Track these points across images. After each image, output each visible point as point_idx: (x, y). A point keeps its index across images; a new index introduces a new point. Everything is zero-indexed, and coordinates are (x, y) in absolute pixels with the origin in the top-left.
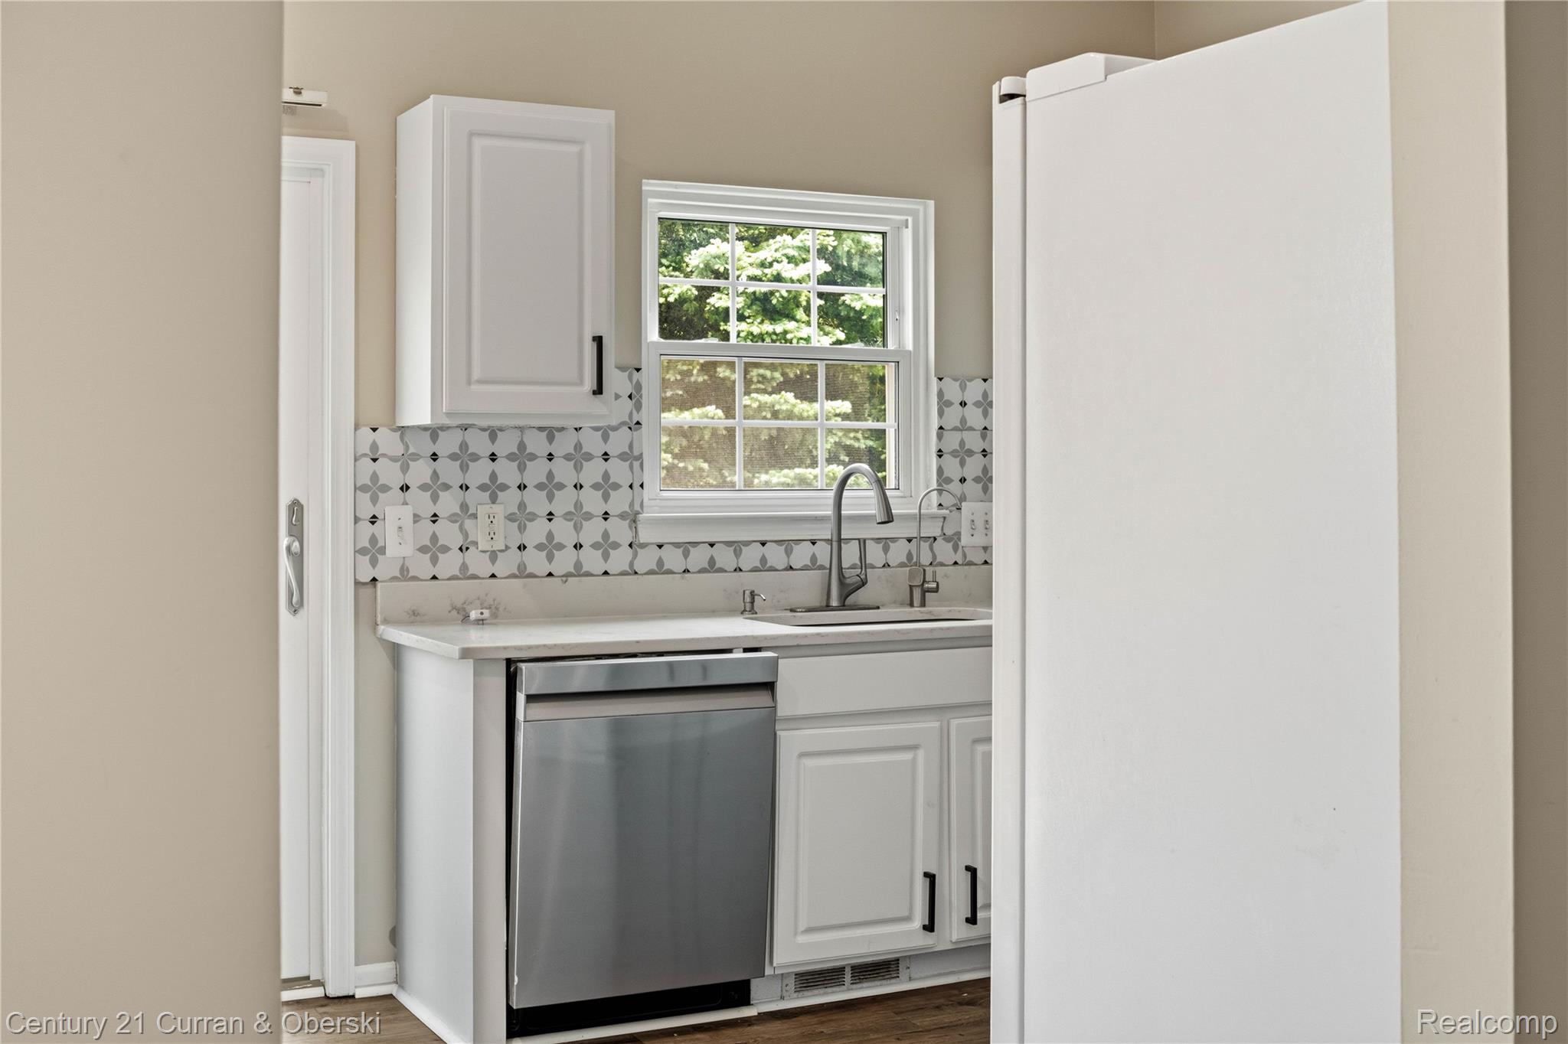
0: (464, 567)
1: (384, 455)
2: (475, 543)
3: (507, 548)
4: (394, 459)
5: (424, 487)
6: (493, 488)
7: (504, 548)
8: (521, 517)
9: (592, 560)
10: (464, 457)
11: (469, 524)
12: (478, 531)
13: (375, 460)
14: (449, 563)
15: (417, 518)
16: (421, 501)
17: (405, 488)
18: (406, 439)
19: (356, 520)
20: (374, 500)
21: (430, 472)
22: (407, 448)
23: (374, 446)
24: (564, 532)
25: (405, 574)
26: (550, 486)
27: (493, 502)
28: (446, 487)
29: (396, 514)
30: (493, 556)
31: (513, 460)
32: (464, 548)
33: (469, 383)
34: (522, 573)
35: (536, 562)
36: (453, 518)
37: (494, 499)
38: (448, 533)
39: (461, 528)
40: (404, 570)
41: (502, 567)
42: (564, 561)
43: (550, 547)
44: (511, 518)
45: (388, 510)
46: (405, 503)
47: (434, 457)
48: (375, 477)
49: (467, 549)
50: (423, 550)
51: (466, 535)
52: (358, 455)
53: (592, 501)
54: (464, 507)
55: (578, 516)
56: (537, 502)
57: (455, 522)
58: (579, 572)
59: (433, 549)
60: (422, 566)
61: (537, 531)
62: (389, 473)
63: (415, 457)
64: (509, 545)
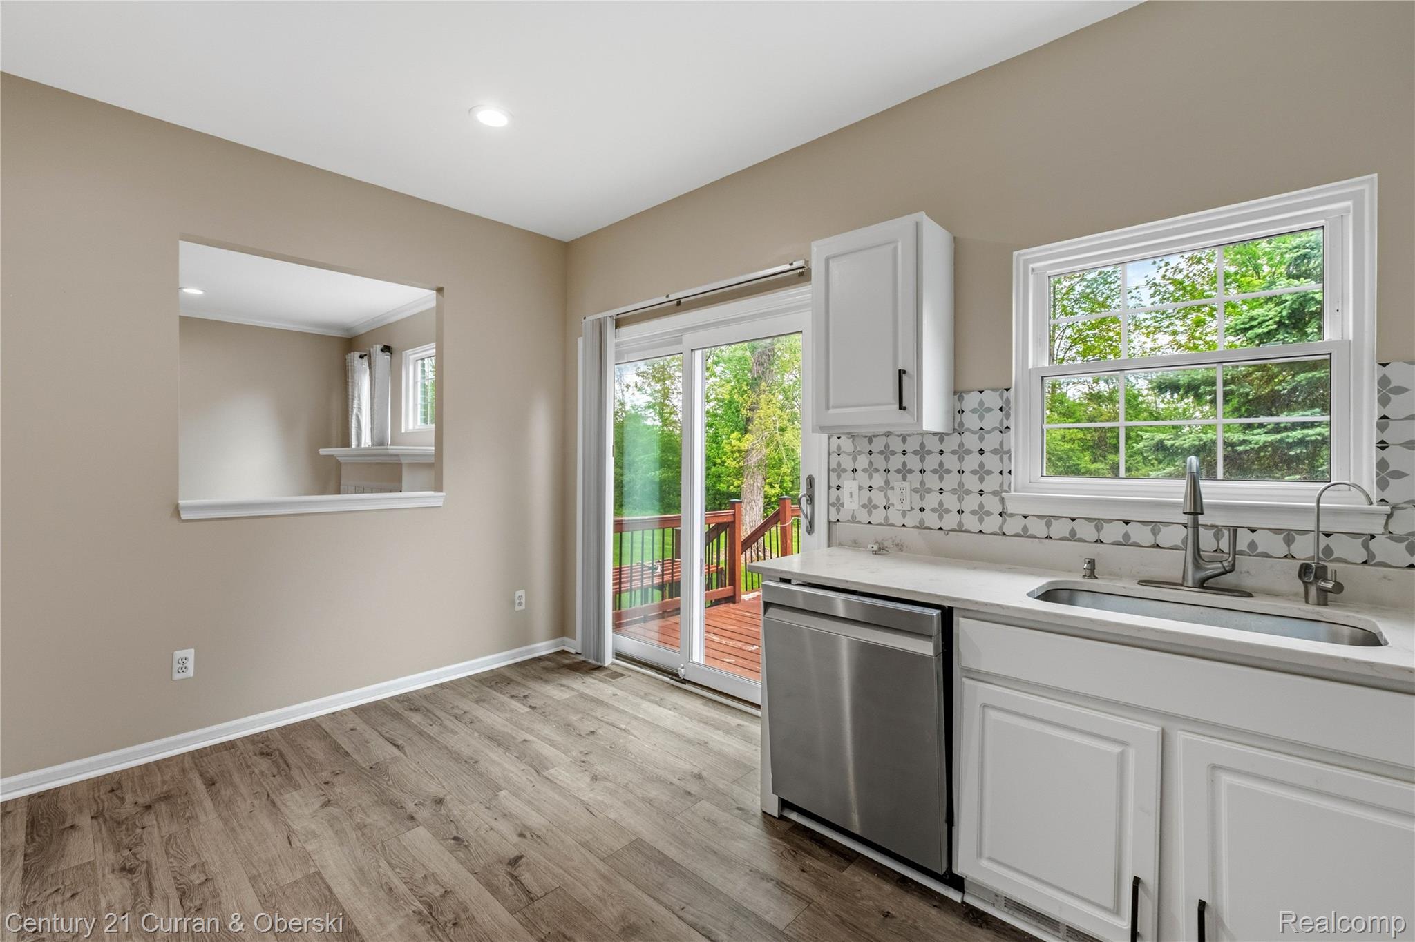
0: (887, 518)
1: (844, 452)
2: (893, 505)
3: (912, 509)
4: (849, 455)
5: (865, 470)
6: (904, 472)
7: (910, 509)
8: (922, 490)
9: (971, 522)
10: (887, 453)
11: (889, 492)
12: (894, 497)
13: (839, 455)
14: (879, 516)
15: (860, 488)
16: (862, 478)
17: (854, 471)
18: (855, 443)
19: (829, 487)
20: (839, 477)
21: (868, 462)
22: (856, 448)
23: (839, 447)
24: (951, 501)
25: (853, 520)
26: (941, 471)
27: (904, 481)
28: (877, 470)
29: (849, 485)
30: (904, 513)
31: (917, 455)
32: (887, 508)
33: (828, 408)
34: (921, 526)
35: (931, 520)
36: (880, 489)
37: (904, 479)
38: (878, 498)
39: (886, 495)
40: (853, 517)
41: (909, 521)
42: (951, 521)
43: (941, 511)
44: (915, 490)
45: (846, 482)
46: (854, 479)
47: (870, 453)
48: (839, 464)
49: (889, 508)
50: (864, 506)
51: (888, 500)
52: (831, 451)
53: (972, 483)
54: (887, 482)
55: (961, 492)
56: (932, 481)
57: (882, 491)
58: (960, 529)
59: (869, 506)
60: (863, 516)
61: (932, 500)
62: (847, 463)
63: (860, 453)
64: (913, 507)
